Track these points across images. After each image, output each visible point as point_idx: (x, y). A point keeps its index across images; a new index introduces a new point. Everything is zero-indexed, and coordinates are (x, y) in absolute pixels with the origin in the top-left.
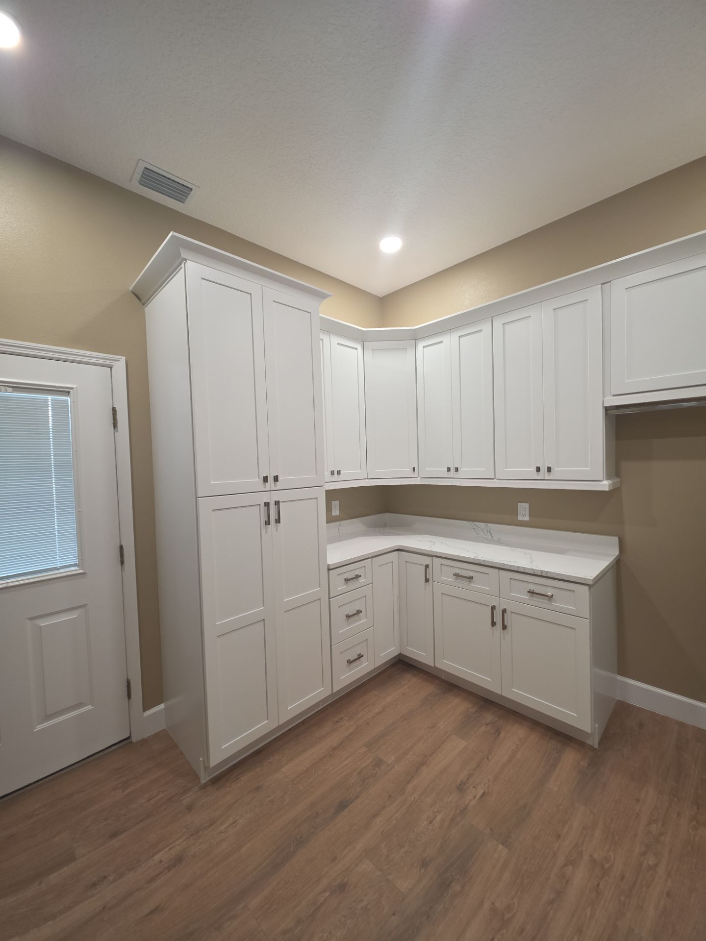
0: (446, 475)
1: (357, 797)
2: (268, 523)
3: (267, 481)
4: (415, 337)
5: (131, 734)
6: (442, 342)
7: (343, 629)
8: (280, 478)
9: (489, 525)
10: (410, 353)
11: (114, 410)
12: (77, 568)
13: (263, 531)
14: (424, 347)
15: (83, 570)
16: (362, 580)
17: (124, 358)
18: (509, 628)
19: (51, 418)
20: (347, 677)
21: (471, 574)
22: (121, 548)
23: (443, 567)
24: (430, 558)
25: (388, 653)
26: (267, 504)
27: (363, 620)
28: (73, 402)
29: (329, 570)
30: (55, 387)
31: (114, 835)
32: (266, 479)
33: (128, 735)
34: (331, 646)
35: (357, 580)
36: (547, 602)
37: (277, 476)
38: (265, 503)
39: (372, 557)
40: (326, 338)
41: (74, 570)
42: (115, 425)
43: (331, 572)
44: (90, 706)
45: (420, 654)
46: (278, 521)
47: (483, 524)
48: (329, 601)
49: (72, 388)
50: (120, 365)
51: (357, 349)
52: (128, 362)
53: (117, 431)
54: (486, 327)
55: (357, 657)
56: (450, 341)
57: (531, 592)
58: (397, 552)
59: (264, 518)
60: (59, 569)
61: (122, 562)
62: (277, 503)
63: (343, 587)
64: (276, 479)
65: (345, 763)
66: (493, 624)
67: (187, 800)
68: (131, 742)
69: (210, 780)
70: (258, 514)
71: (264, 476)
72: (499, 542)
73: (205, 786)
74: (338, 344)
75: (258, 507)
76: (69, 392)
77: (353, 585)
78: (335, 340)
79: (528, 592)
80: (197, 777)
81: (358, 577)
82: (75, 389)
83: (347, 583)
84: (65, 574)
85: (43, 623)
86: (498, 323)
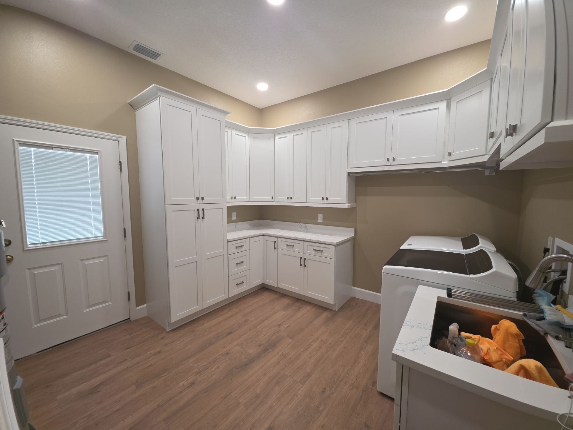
0: (287, 200)
1: (236, 331)
2: (198, 218)
3: (198, 199)
4: (275, 133)
5: (130, 317)
6: (286, 137)
7: (235, 269)
8: (204, 198)
9: (307, 224)
10: (272, 140)
11: (120, 162)
12: (102, 238)
13: (196, 222)
14: (278, 138)
15: (106, 239)
16: (244, 248)
17: (125, 137)
18: (307, 266)
19: (89, 165)
20: (236, 291)
21: (293, 244)
22: (125, 229)
23: (282, 242)
24: (277, 238)
25: (256, 282)
26: (198, 210)
27: (244, 267)
28: (100, 158)
29: (228, 242)
30: (91, 150)
31: (128, 348)
32: (198, 198)
33: (129, 317)
34: (228, 277)
35: (242, 247)
36: (321, 254)
37: (203, 197)
38: (197, 209)
39: (250, 238)
40: (229, 131)
41: (102, 239)
42: (121, 170)
43: (229, 243)
44: (110, 303)
45: (271, 282)
46: (203, 218)
47: (304, 224)
48: (228, 256)
49: (99, 151)
50: (123, 140)
51: (245, 137)
52: (127, 139)
53: (122, 173)
54: (304, 132)
55: (241, 282)
56: (289, 136)
57: (315, 250)
58: (262, 236)
59: (197, 216)
60: (94, 238)
61: (125, 236)
62: (203, 210)
63: (235, 250)
64: (203, 198)
65: (233, 321)
66: (301, 265)
67: (161, 336)
68: (130, 321)
69: (171, 330)
70: (194, 214)
71: (197, 197)
72: (310, 232)
73: (169, 332)
74: (235, 134)
75: (194, 211)
76: (98, 153)
77: (240, 250)
78: (234, 132)
79: (314, 250)
80: (164, 330)
81: (242, 246)
82: (101, 151)
83: (237, 249)
84: (97, 240)
85: (87, 262)
86: (310, 131)
